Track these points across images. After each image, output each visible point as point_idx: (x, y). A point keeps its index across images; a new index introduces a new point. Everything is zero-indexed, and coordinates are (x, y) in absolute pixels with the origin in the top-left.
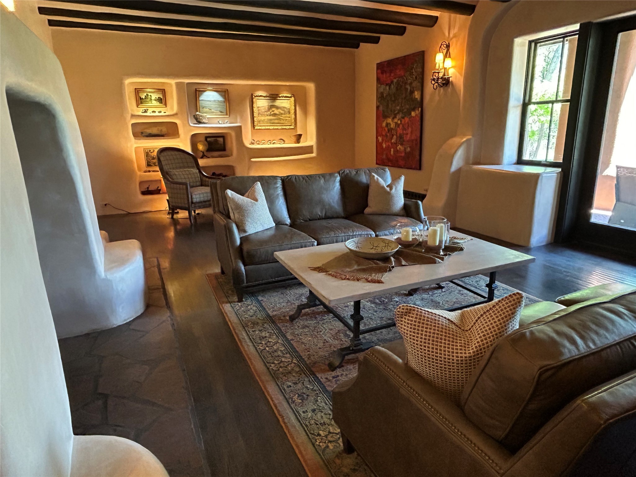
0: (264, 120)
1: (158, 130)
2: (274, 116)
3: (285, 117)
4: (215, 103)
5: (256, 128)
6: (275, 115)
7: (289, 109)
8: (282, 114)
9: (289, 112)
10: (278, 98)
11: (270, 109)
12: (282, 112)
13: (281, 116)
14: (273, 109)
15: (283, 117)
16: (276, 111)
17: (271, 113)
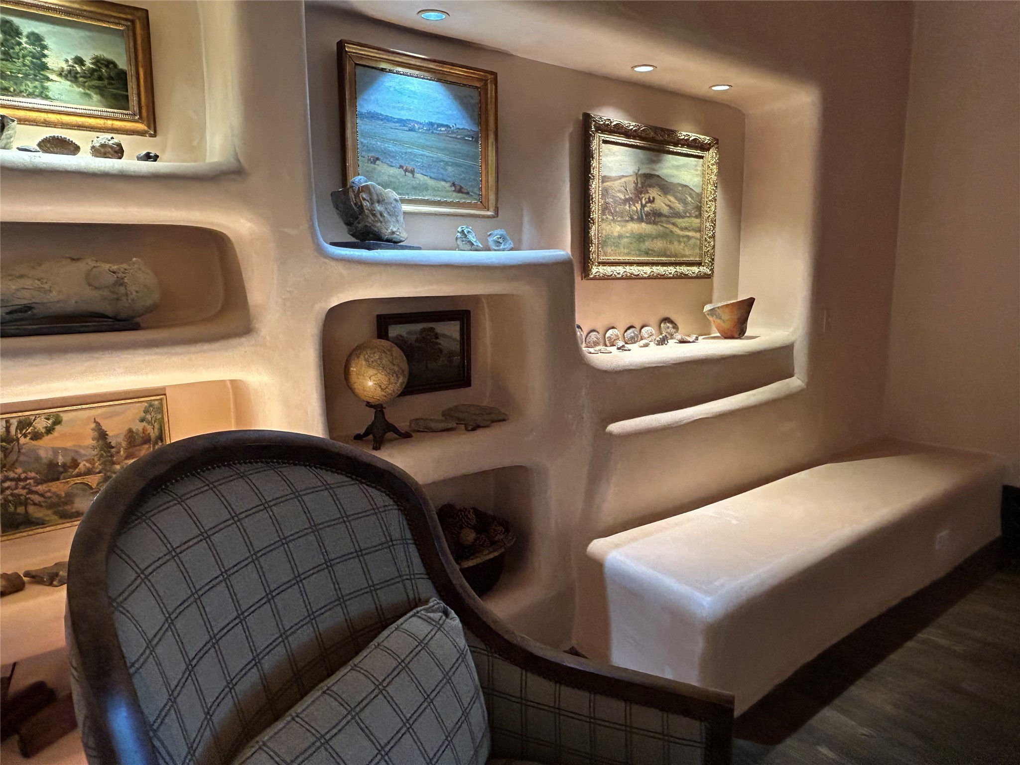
0: (620, 237)
1: (90, 279)
2: (655, 223)
3: (686, 229)
4: (431, 140)
5: (595, 270)
6: (654, 217)
7: (700, 196)
8: (678, 215)
9: (699, 208)
10: (672, 148)
11: (641, 193)
12: (679, 207)
13: (674, 224)
14: (653, 193)
15: (682, 229)
16: (661, 203)
17: (643, 206)
